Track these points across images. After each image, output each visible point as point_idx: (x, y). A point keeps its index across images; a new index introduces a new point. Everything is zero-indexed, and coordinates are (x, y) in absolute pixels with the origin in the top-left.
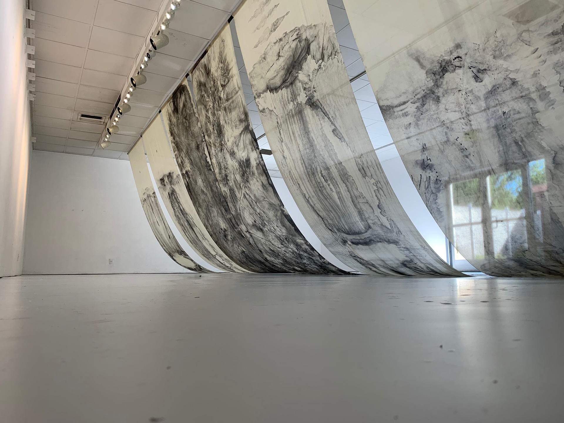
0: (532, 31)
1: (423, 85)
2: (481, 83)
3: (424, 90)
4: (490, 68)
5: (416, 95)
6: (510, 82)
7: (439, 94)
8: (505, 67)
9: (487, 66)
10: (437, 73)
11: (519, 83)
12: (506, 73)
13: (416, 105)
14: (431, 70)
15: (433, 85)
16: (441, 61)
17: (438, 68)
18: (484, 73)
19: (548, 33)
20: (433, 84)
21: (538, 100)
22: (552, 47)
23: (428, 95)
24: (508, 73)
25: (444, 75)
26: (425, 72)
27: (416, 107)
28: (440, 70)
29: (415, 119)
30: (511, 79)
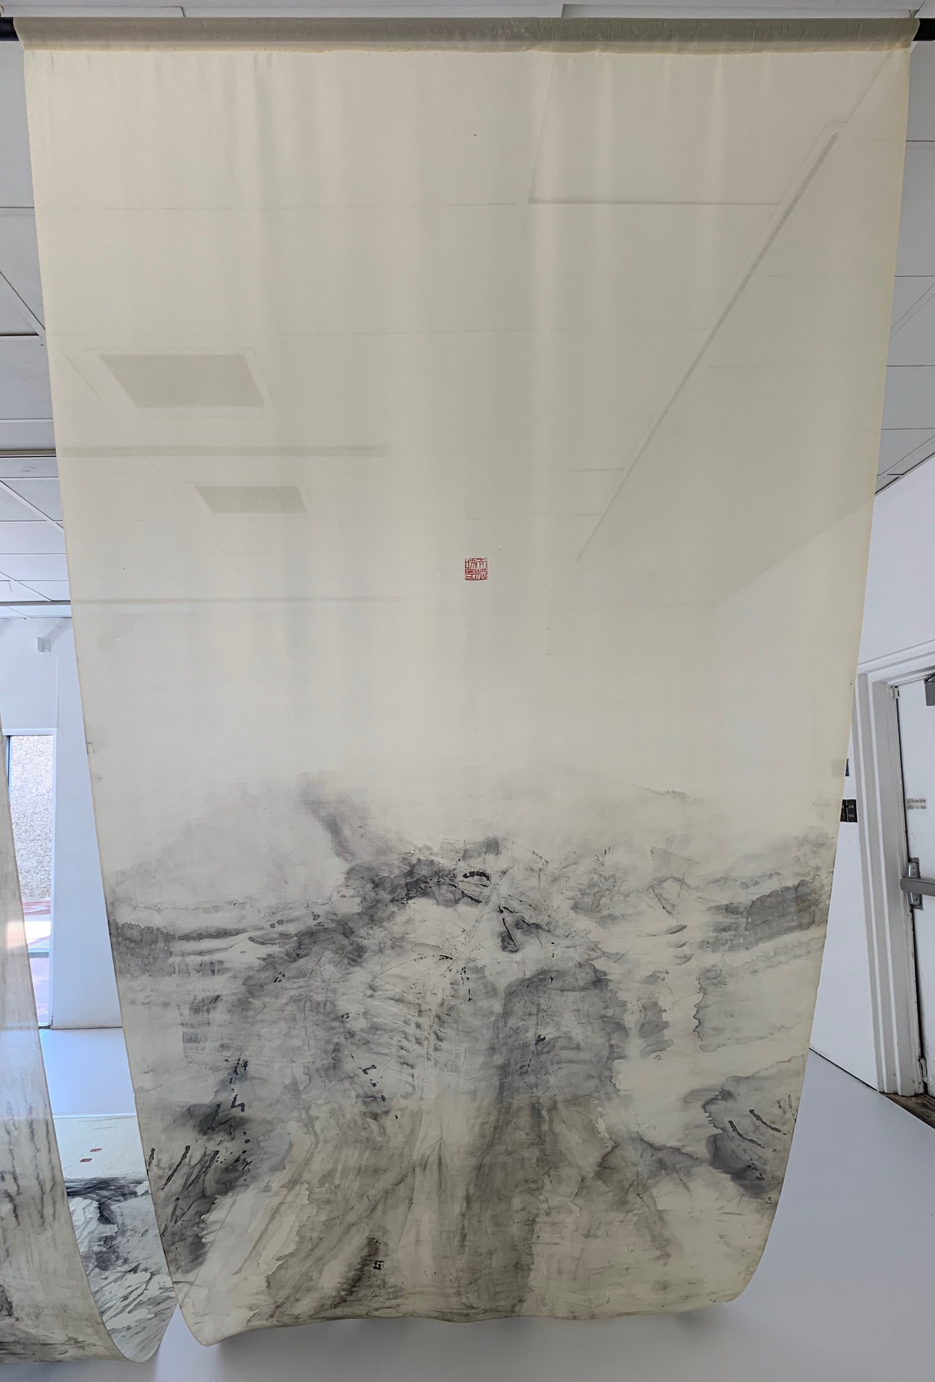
0: (688, 886)
1: (320, 901)
2: (513, 955)
3: (316, 917)
4: (551, 927)
5: (280, 922)
6: (591, 976)
7: (365, 942)
8: (593, 940)
9: (546, 919)
10: (387, 885)
11: (611, 986)
12: (591, 953)
13: (264, 951)
14: (369, 869)
15: (358, 914)
16: (419, 860)
17: (396, 872)
18: (531, 933)
19: (718, 904)
20: (358, 909)
21: (634, 1033)
22: (712, 934)
23: (322, 934)
24: (593, 955)
25: (409, 898)
26: (345, 866)
27: (265, 956)
28: (403, 881)
29: (243, 989)
30: (595, 970)
